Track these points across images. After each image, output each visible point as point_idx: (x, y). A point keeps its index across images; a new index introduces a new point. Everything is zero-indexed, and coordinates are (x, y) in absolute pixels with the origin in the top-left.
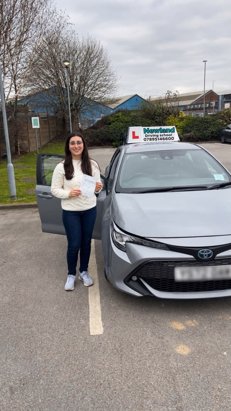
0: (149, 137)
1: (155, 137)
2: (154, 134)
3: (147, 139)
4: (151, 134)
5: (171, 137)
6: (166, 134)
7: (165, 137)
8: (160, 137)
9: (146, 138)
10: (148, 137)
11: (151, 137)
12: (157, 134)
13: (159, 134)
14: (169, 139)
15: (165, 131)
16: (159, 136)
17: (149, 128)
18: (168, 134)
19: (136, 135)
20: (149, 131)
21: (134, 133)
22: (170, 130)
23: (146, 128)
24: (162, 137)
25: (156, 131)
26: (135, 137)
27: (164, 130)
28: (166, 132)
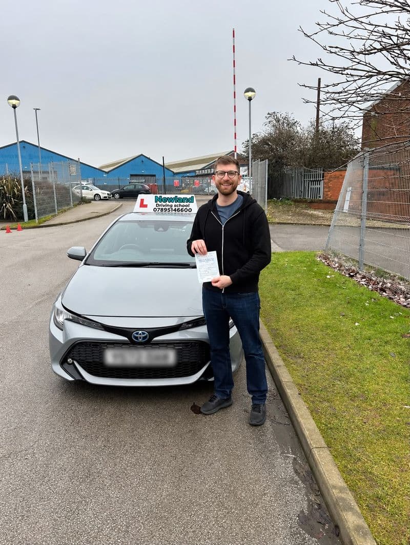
0: (161, 207)
1: (167, 208)
2: (168, 203)
3: (158, 210)
4: (164, 204)
5: (188, 208)
6: (182, 204)
7: (181, 208)
8: (174, 208)
9: (157, 208)
10: (159, 207)
11: (163, 207)
12: (171, 203)
13: (174, 204)
14: (186, 210)
15: (183, 200)
16: (173, 206)
17: (161, 196)
18: (185, 204)
19: (145, 203)
20: (162, 200)
21: (142, 201)
22: (188, 199)
23: (158, 196)
24: (177, 208)
25: (170, 200)
26: (143, 205)
27: (180, 199)
28: (183, 202)
